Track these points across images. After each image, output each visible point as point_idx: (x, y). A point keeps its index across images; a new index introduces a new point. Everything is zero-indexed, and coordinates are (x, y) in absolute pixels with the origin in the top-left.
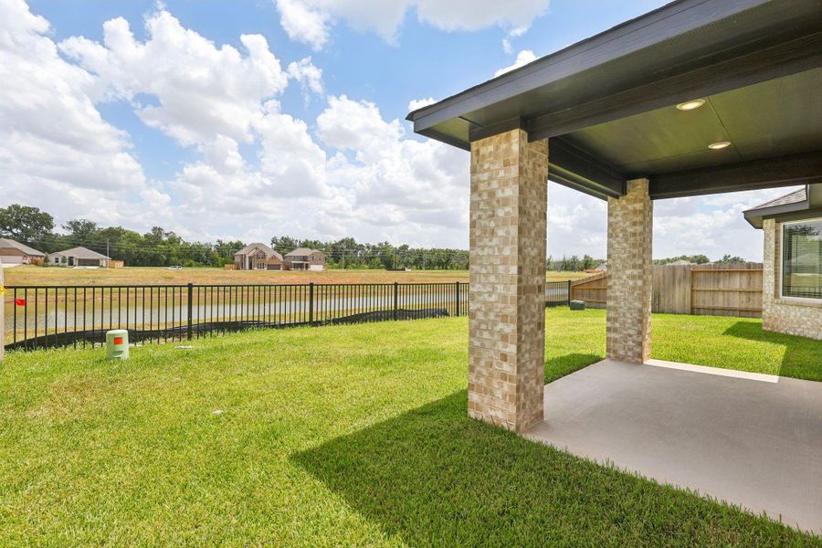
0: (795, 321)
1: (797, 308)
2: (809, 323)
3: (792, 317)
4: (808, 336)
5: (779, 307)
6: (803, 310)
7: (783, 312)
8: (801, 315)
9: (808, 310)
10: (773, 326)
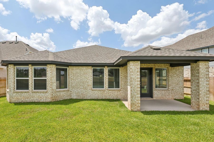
0: (62, 96)
1: (63, 92)
2: (66, 95)
3: (61, 95)
4: (66, 99)
5: (57, 93)
6: (64, 92)
7: (59, 94)
8: (64, 94)
9: (66, 92)
10: (56, 99)
